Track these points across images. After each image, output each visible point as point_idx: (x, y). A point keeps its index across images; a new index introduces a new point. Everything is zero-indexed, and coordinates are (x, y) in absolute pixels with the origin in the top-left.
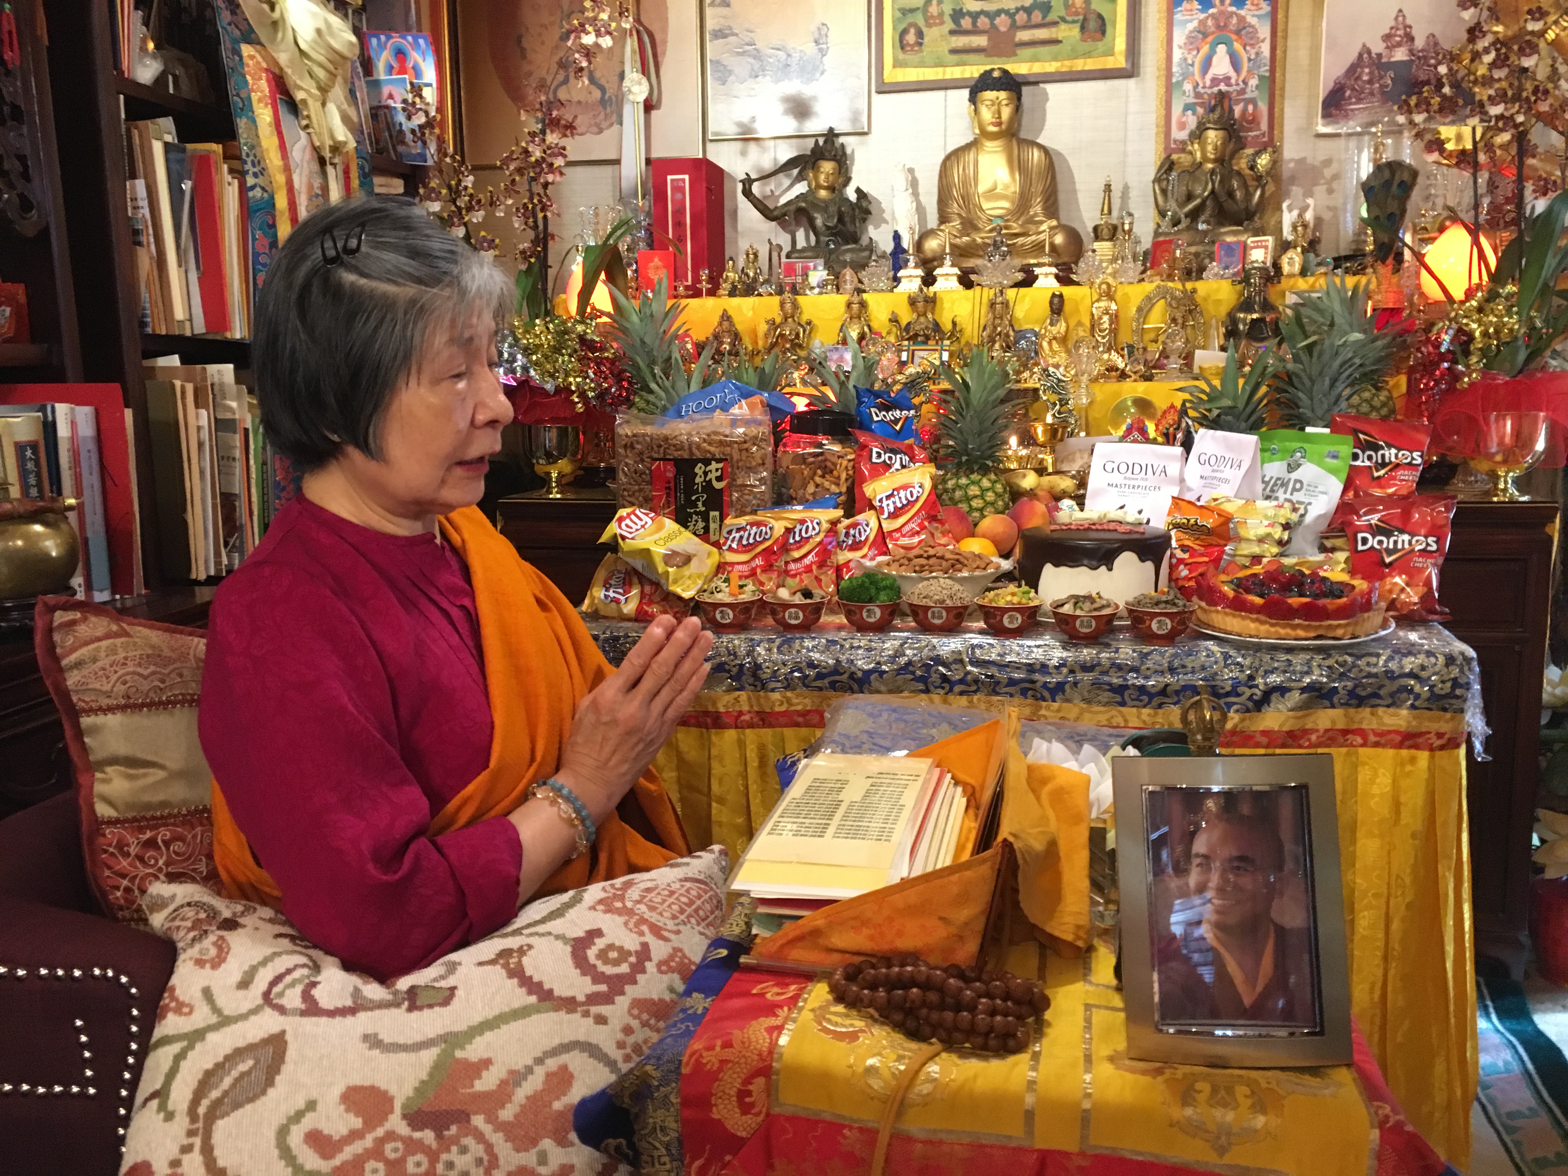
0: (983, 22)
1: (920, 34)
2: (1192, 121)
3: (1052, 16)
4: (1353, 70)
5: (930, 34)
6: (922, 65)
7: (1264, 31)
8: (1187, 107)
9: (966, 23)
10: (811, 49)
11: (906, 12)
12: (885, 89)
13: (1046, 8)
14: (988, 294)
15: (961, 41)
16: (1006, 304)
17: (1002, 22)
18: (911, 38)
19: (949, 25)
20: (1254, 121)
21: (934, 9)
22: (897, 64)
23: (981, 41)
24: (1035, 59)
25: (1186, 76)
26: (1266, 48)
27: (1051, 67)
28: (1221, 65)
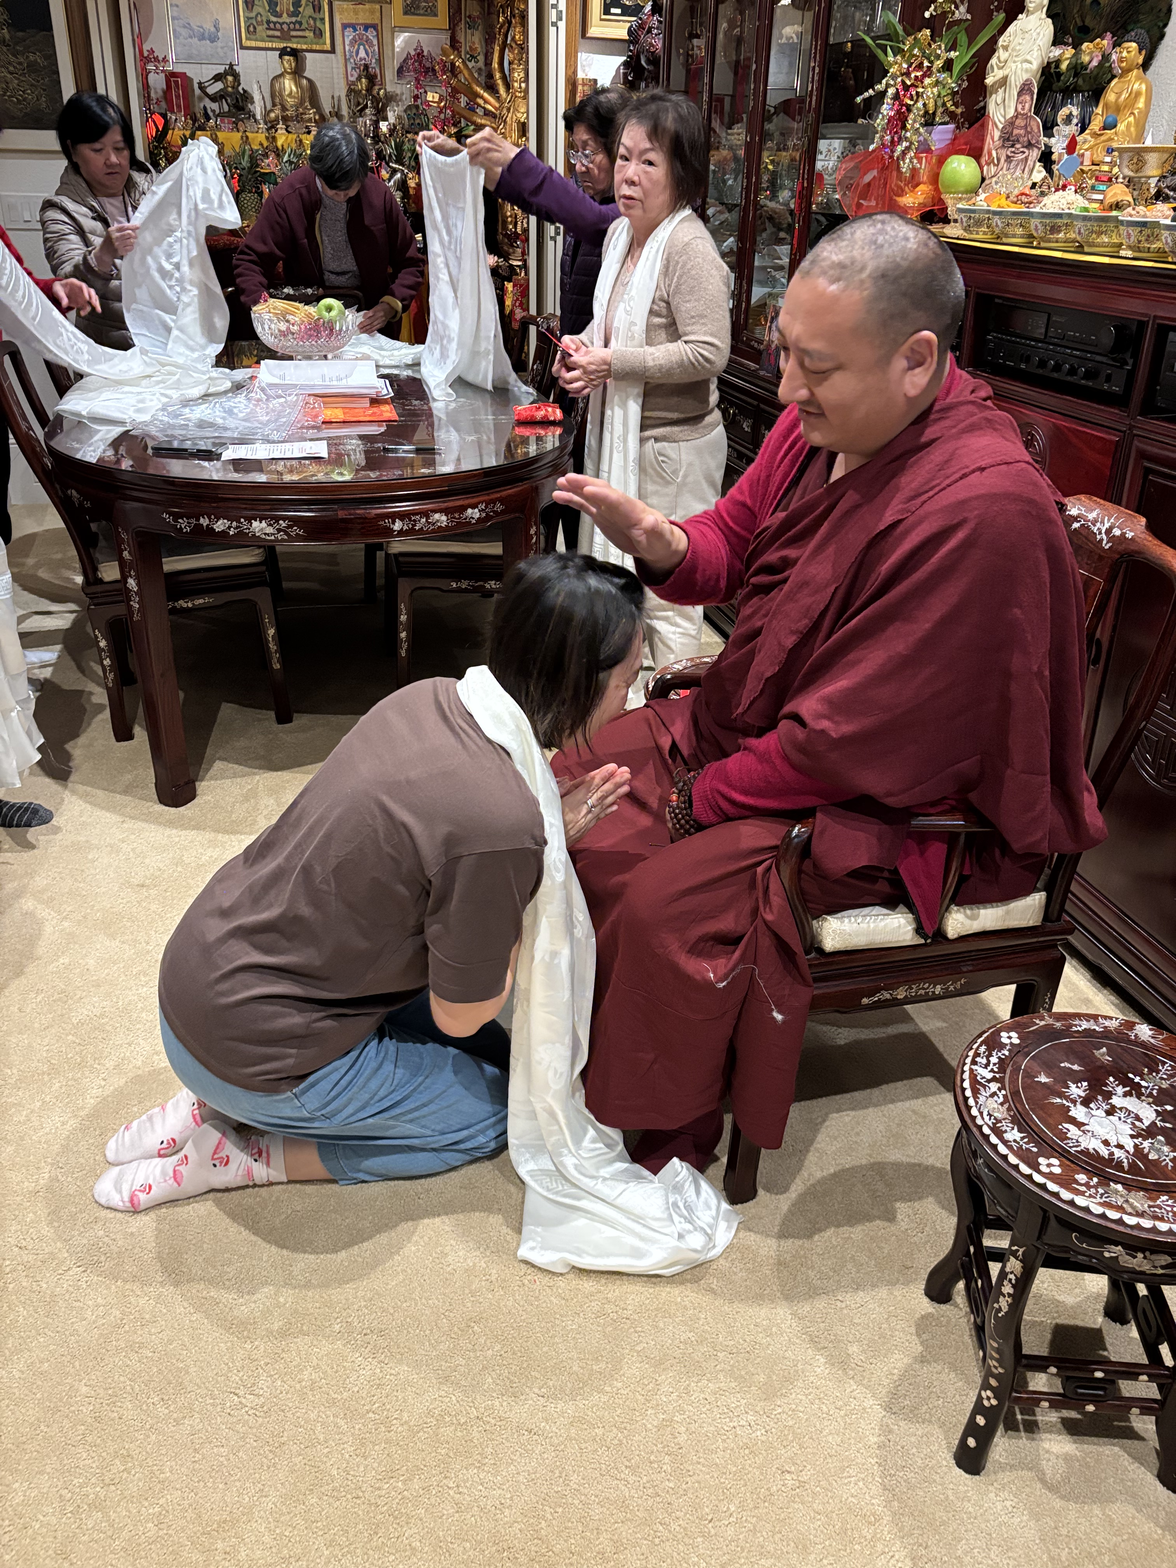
0: (278, 26)
1: (255, 28)
2: (356, 75)
3: (303, 27)
4: (405, 61)
5: (259, 28)
6: (256, 40)
7: (375, 42)
8: (353, 68)
9: (272, 25)
10: (213, 29)
11: (249, 18)
12: (243, 47)
13: (300, 23)
14: (295, 136)
15: (271, 33)
16: (301, 141)
17: (285, 27)
18: (251, 29)
19: (266, 26)
20: (375, 76)
21: (259, 19)
22: (247, 39)
23: (278, 33)
24: (298, 43)
25: (351, 56)
26: (376, 48)
27: (304, 47)
28: (362, 54)
